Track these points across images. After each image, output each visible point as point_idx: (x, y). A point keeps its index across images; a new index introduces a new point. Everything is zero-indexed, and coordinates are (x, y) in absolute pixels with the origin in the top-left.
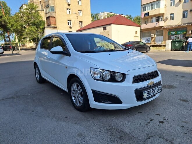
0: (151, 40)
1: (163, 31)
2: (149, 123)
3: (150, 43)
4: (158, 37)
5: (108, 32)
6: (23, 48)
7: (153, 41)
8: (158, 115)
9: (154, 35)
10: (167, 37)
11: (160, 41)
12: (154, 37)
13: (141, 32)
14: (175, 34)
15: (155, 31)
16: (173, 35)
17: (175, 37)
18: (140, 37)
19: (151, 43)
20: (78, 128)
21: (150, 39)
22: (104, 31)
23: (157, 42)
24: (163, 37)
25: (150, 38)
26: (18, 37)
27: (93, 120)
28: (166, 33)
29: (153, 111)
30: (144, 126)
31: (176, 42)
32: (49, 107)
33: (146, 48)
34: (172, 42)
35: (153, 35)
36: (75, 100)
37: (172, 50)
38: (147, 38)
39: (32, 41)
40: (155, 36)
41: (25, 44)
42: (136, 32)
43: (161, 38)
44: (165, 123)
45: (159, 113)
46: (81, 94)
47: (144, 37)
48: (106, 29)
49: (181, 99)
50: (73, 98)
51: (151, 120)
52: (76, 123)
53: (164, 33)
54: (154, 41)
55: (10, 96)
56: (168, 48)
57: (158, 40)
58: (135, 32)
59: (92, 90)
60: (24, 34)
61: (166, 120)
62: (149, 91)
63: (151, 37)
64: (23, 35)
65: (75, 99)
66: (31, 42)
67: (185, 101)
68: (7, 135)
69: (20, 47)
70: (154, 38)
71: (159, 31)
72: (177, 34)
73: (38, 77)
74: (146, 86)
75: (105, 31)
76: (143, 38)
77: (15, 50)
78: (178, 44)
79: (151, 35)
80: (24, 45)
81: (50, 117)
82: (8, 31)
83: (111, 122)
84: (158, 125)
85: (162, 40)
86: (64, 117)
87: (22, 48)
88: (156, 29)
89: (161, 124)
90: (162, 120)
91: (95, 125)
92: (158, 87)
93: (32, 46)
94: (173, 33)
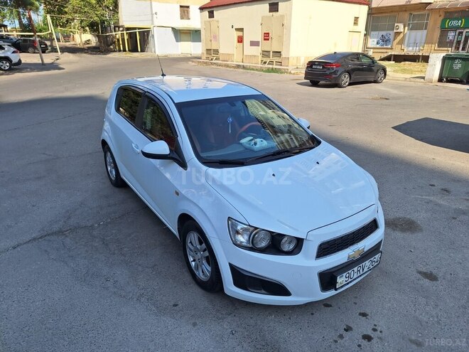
0: (394, 40)
1: (428, 15)
2: (341, 336)
3: (389, 46)
4: (414, 33)
5: (282, 17)
6: (68, 44)
7: (398, 43)
8: (364, 315)
9: (403, 26)
10: (437, 33)
11: (415, 44)
12: (402, 31)
13: (368, 14)
14: (458, 28)
15: (406, 15)
16: (454, 29)
17: (459, 35)
18: (366, 30)
19: (392, 49)
20: (199, 337)
21: (392, 37)
22: (271, 13)
23: (408, 46)
24: (425, 32)
25: (392, 33)
26: (52, 18)
27: (229, 318)
28: (435, 22)
29: (355, 303)
30: (330, 346)
31: (456, 58)
32: (140, 268)
33: (376, 71)
34: (444, 59)
35: (401, 26)
36: (193, 263)
37: (440, 80)
38: (384, 33)
39: (87, 28)
40: (406, 28)
41: (72, 34)
42: (356, 19)
43: (421, 35)
44: (374, 341)
45: (368, 312)
46: (207, 259)
47: (376, 29)
48: (277, 10)
49: (424, 270)
50: (191, 259)
51: (346, 330)
52: (195, 324)
53: (431, 22)
54: (401, 42)
55: (56, 227)
56: (433, 75)
57: (412, 41)
58: (353, 19)
59: (230, 265)
60: (66, 10)
61: (379, 332)
62: (350, 272)
63: (395, 31)
64: (66, 13)
65: (194, 261)
66: (85, 31)
67: (431, 277)
68: (64, 346)
69: (59, 40)
70: (402, 35)
71: (419, 15)
72: (464, 28)
73: (111, 172)
74: (346, 260)
75: (274, 13)
76: (372, 33)
77: (47, 51)
78: (459, 66)
79: (396, 24)
80: (68, 36)
81: (143, 300)
82: (29, 7)
83: (266, 329)
84: (359, 346)
85: (423, 41)
86: (172, 303)
87: (63, 44)
88: (411, 10)
89: (365, 342)
90: (370, 333)
91: (233, 334)
92: (372, 259)
93: (89, 40)
94: (455, 23)
